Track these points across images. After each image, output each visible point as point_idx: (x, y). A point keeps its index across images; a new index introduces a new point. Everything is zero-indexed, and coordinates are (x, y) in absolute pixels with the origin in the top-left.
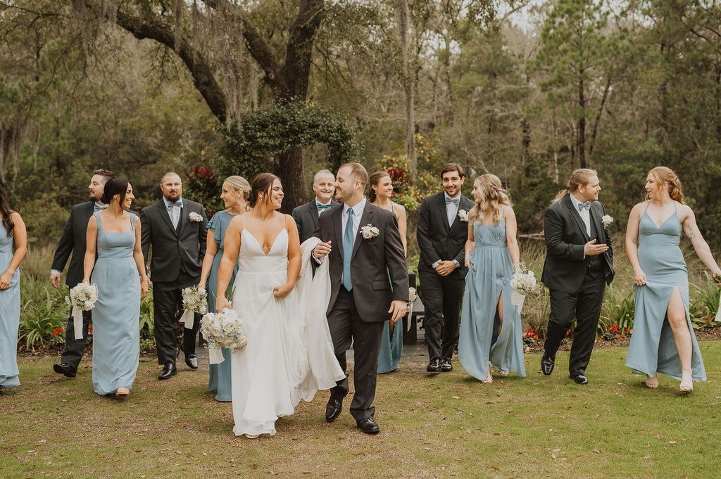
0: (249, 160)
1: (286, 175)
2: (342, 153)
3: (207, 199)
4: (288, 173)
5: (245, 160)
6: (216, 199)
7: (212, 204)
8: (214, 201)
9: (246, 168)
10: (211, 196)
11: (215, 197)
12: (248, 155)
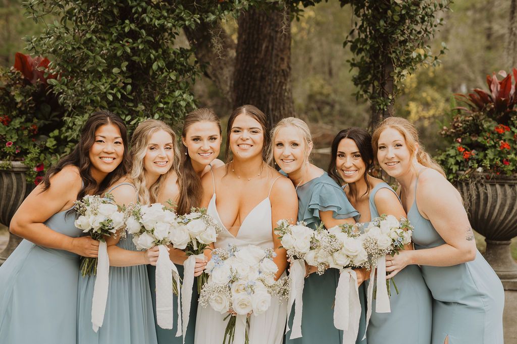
0: (134, 35)
1: (258, 83)
2: (394, 26)
3: (34, 136)
4: (263, 78)
5: (121, 36)
6: (56, 138)
7: (45, 150)
8: (50, 143)
9: (126, 56)
10: (45, 130)
11: (56, 132)
12: (132, 21)
